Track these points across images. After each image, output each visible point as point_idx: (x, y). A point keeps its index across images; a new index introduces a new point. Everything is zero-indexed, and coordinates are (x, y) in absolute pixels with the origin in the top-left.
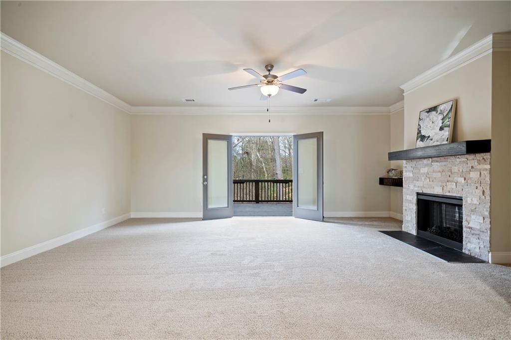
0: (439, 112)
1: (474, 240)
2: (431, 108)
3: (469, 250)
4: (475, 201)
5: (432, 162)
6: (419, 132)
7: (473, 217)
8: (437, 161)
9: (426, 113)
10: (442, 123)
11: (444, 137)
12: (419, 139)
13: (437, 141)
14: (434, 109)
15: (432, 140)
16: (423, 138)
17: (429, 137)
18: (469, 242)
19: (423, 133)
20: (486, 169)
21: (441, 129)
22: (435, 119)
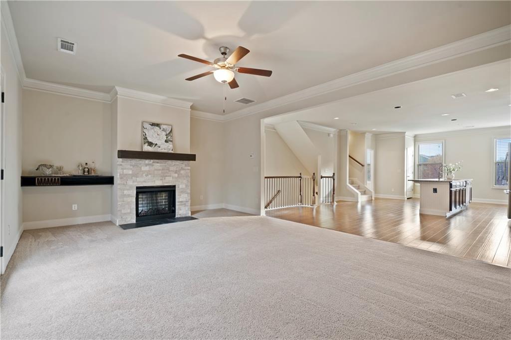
0: (162, 129)
1: (183, 207)
2: (154, 124)
3: (180, 215)
4: (184, 186)
5: (153, 162)
6: (146, 138)
7: (182, 195)
8: (158, 163)
9: (150, 126)
10: (167, 138)
11: (169, 147)
12: (147, 144)
13: (165, 149)
14: (158, 125)
15: (159, 147)
16: (150, 144)
17: (156, 144)
18: (180, 210)
19: (150, 140)
20: (188, 169)
21: (166, 141)
22: (159, 133)
